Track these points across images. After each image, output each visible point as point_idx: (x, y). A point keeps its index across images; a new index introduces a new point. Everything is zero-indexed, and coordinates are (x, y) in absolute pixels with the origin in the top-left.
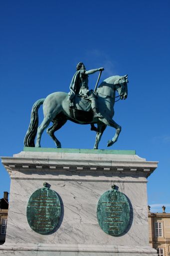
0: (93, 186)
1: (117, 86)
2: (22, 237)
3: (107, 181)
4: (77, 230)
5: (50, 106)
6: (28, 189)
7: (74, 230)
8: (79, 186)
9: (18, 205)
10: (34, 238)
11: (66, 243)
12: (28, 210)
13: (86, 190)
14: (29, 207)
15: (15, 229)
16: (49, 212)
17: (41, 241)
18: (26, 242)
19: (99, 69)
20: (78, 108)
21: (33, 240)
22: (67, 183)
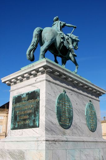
0: (83, 98)
1: (74, 41)
2: (54, 130)
3: (88, 96)
4: (79, 126)
5: (52, 35)
6: (55, 91)
7: (78, 127)
8: (78, 97)
9: (50, 104)
10: (61, 131)
11: (75, 136)
12: (57, 108)
13: (81, 100)
14: (58, 106)
15: (50, 123)
16: (68, 112)
17: (64, 134)
18: (57, 134)
19: (75, 26)
20: (65, 45)
21: (60, 133)
22: (73, 93)
